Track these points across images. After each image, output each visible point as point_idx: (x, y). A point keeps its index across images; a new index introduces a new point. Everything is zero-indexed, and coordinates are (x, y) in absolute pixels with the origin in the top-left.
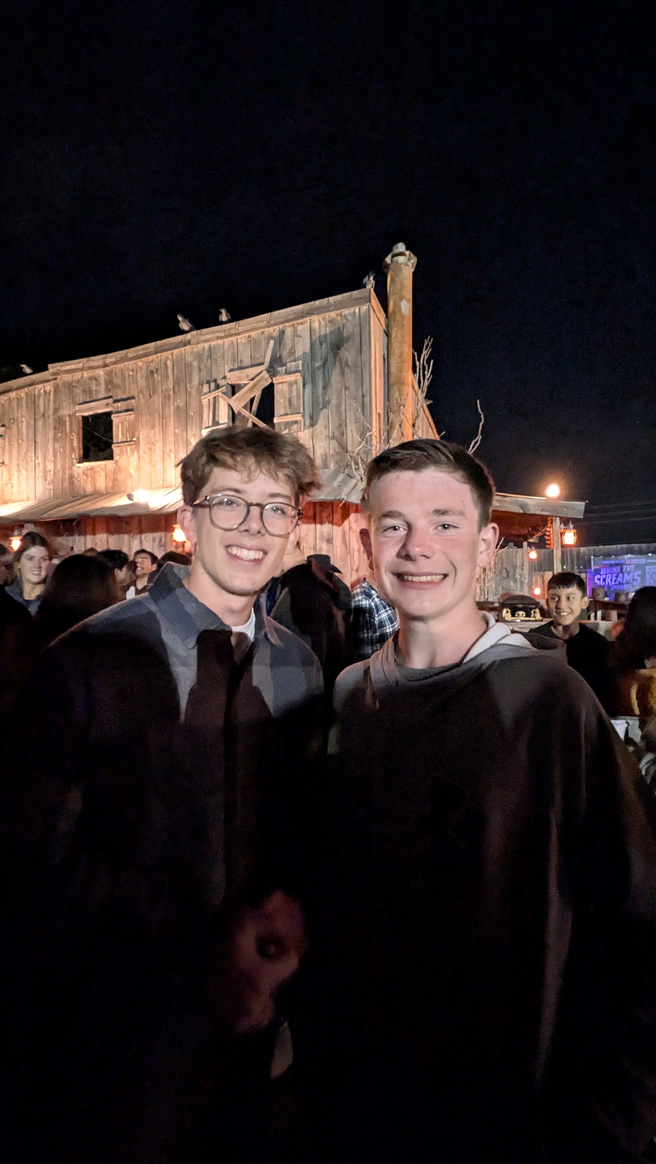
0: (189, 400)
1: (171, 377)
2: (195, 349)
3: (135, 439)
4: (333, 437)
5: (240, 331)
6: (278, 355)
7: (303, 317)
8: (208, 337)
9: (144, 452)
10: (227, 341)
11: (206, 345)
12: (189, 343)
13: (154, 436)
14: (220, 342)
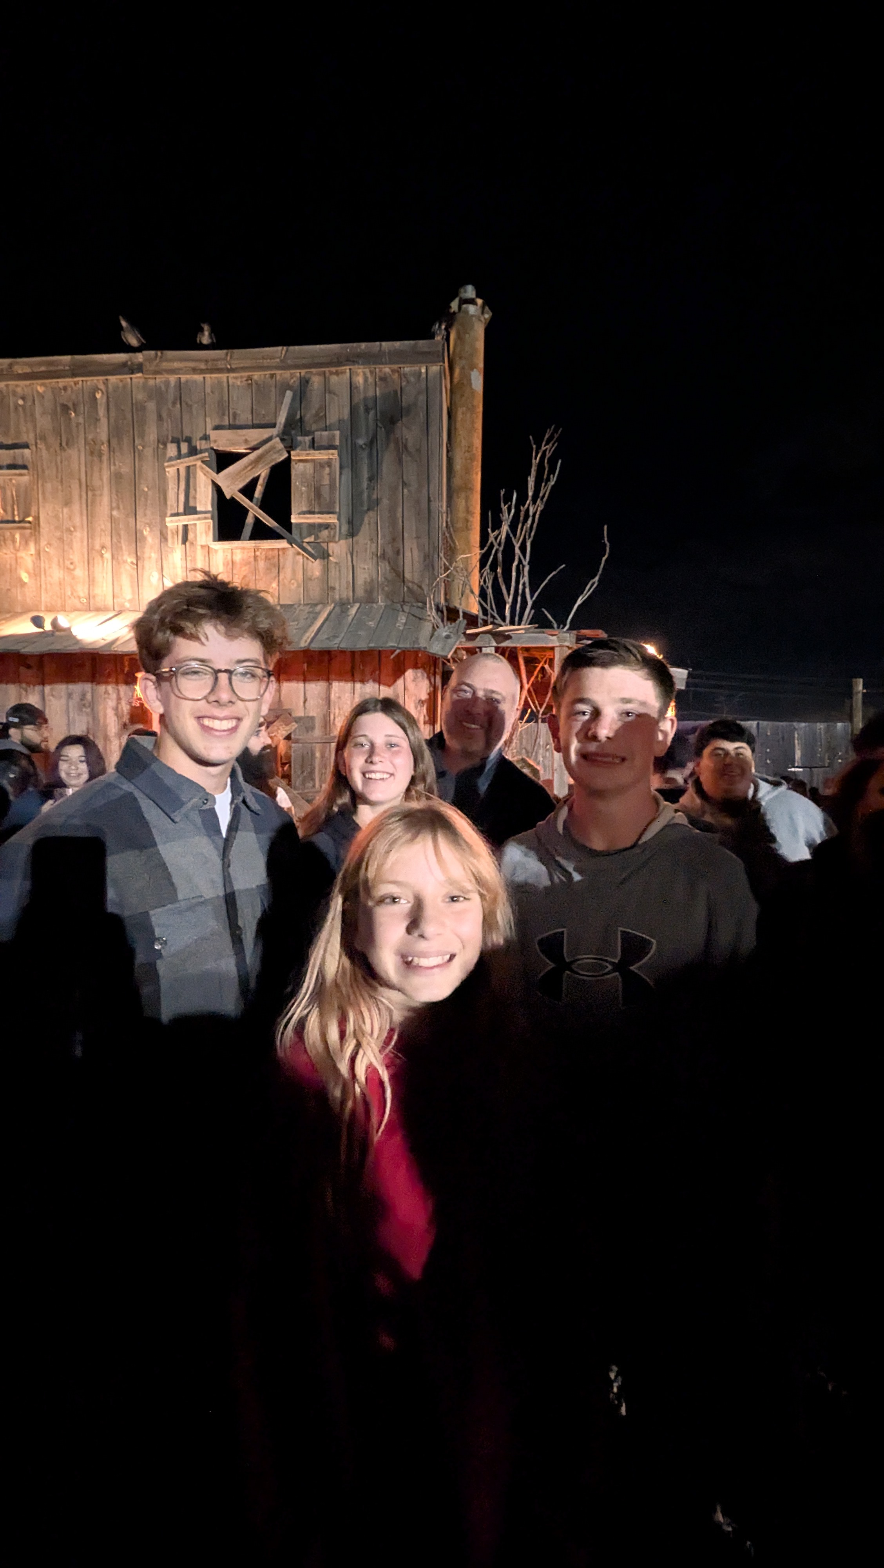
0: (141, 467)
1: (104, 421)
2: (151, 382)
3: (30, 519)
4: (384, 556)
5: (233, 366)
6: (298, 417)
7: (340, 363)
8: (176, 365)
9: (49, 544)
10: (211, 377)
11: (173, 379)
12: (139, 368)
13: (70, 518)
14: (199, 378)
